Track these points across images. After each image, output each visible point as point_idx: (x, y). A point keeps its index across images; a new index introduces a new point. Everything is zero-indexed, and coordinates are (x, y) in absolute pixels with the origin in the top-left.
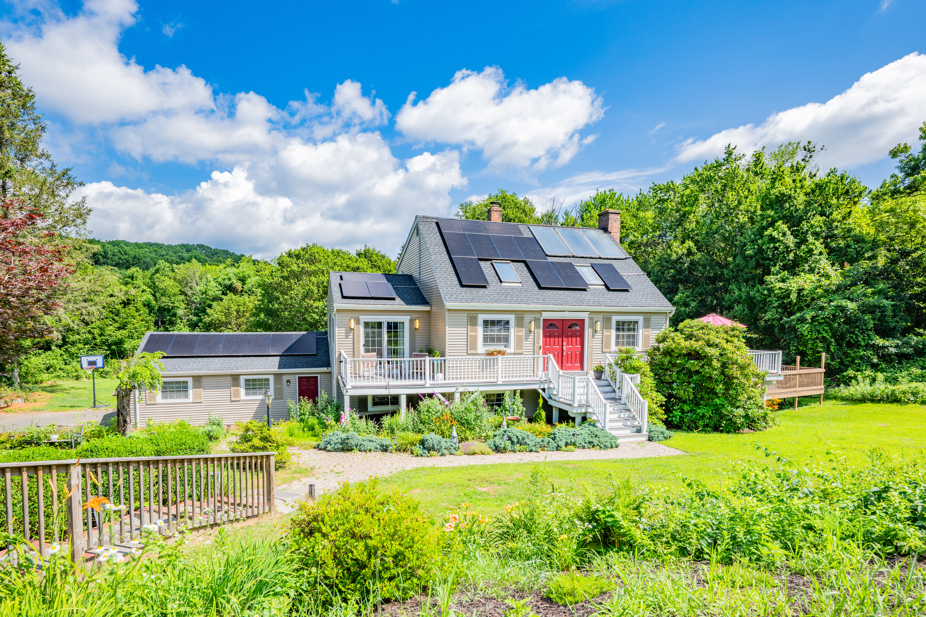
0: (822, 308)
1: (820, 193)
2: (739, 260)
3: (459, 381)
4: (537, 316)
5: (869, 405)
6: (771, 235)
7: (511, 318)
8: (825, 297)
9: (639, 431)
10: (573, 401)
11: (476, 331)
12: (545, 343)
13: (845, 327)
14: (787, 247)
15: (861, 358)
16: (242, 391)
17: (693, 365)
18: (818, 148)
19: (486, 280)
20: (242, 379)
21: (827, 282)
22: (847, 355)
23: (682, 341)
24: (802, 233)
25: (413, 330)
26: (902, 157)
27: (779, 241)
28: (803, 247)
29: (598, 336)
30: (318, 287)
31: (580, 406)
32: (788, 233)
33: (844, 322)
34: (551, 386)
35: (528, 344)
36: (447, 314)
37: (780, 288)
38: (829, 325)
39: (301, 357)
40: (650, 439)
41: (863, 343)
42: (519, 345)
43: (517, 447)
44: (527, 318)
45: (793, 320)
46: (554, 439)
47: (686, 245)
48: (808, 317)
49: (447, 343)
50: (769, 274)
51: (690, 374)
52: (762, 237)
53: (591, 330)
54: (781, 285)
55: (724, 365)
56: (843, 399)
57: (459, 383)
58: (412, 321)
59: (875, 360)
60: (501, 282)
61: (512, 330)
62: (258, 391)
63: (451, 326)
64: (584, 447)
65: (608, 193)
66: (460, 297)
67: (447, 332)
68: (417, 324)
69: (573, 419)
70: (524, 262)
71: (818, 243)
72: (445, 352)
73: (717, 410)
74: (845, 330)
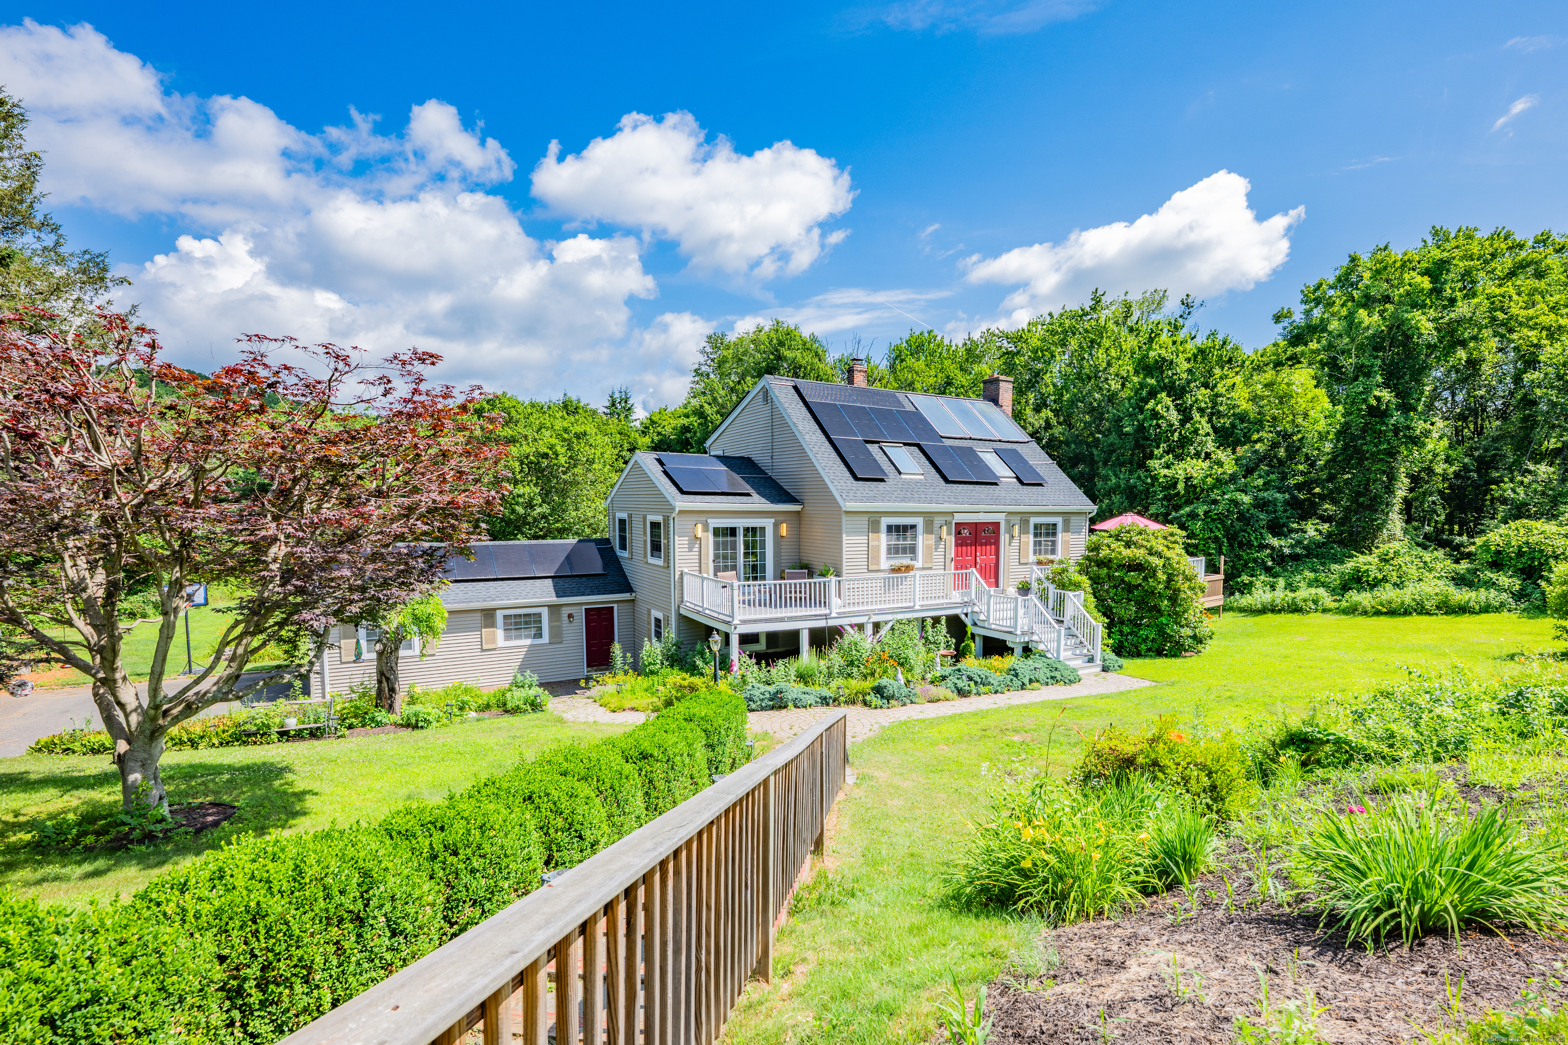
0: (1215, 502)
1: (1203, 359)
2: (1113, 438)
3: (870, 607)
4: (949, 518)
5: (1270, 615)
6: (1153, 410)
7: (919, 521)
8: (1218, 489)
9: (1091, 660)
10: (1015, 627)
11: (879, 541)
12: (957, 555)
13: (1238, 525)
14: (1171, 425)
15: (1255, 561)
16: (500, 633)
17: (1133, 577)
18: (1196, 304)
19: (883, 471)
20: (500, 615)
21: (1220, 471)
22: (1239, 557)
23: (1122, 549)
24: (1186, 408)
25: (778, 538)
26: (1286, 323)
27: (1162, 417)
28: (1188, 425)
29: (1015, 542)
30: (522, 463)
31: (1023, 633)
32: (1172, 407)
33: (1238, 519)
34: (976, 609)
35: (938, 556)
36: (844, 518)
37: (1165, 476)
38: (1222, 522)
39: (584, 579)
40: (1105, 669)
41: (1255, 544)
42: (928, 556)
43: (982, 689)
44: (938, 521)
45: (1182, 516)
46: (1016, 675)
47: (1043, 415)
48: (1201, 511)
49: (845, 557)
50: (1151, 458)
51: (1130, 588)
52: (1142, 411)
53: (1007, 536)
54: (1166, 472)
55: (1170, 578)
56: (1242, 610)
57: (872, 610)
58: (776, 526)
59: (1270, 564)
60: (900, 473)
61: (920, 538)
62: (523, 632)
63: (849, 534)
64: (1047, 684)
65: (926, 335)
66: (859, 494)
67: (844, 542)
68: (784, 530)
69: (1012, 650)
70: (919, 446)
71: (1204, 421)
72: (841, 568)
73: (1161, 631)
74: (1238, 527)
